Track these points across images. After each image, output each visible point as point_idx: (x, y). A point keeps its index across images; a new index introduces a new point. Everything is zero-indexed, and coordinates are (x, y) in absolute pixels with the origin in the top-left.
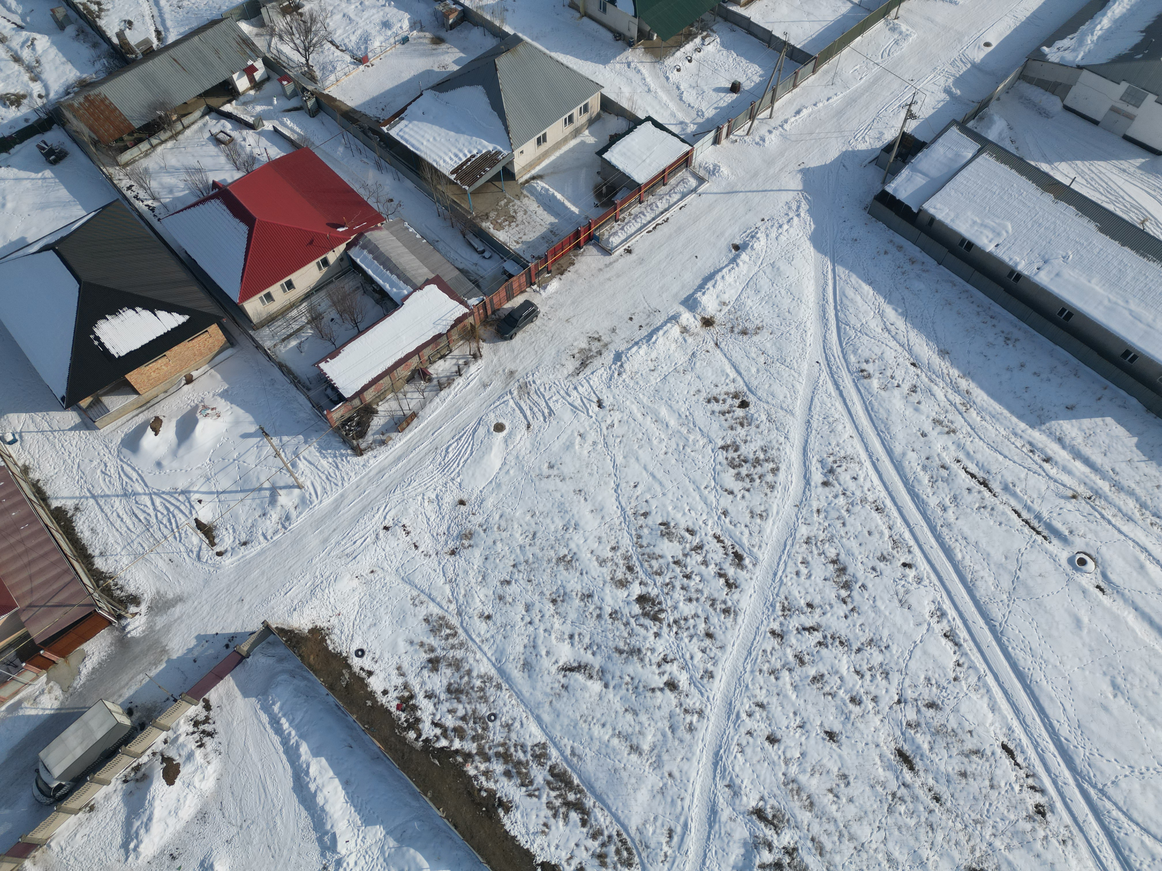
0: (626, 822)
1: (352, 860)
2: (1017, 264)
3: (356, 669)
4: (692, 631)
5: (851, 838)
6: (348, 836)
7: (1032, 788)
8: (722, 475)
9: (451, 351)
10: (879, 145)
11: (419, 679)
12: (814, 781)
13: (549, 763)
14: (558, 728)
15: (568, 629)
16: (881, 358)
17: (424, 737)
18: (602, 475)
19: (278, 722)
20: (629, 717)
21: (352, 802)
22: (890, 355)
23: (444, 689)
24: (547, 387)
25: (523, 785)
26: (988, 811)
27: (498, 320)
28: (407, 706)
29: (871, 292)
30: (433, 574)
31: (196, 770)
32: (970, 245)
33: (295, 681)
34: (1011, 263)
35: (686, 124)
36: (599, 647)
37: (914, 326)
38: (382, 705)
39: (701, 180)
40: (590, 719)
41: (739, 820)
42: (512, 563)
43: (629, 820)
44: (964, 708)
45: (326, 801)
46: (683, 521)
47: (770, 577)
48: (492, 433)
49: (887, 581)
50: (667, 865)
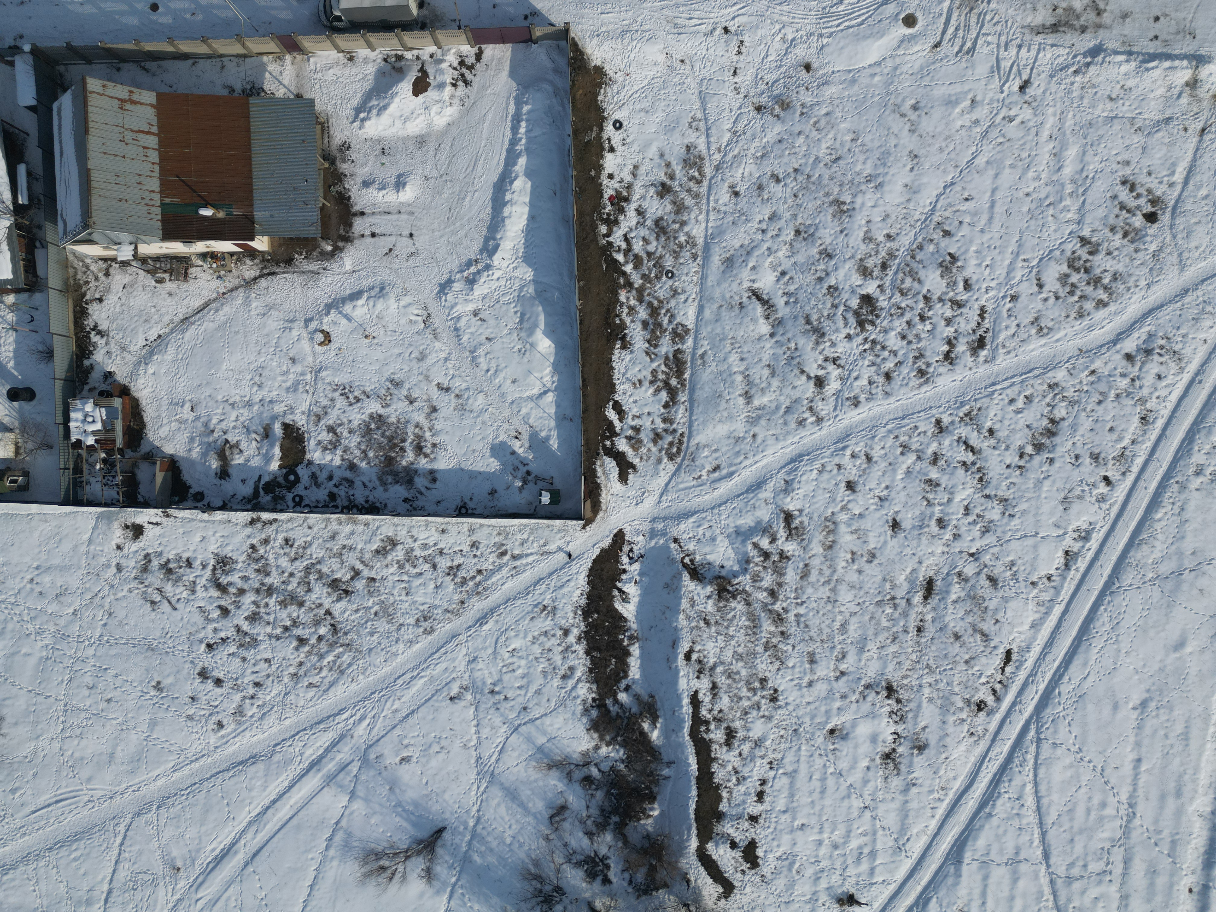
0: (695, 433)
1: (498, 274)
3: (605, 137)
4: (878, 360)
5: (833, 590)
6: (507, 256)
7: (994, 691)
8: (1053, 263)
11: (643, 191)
12: (849, 538)
13: (680, 346)
14: (709, 329)
15: (787, 264)
17: (610, 239)
18: (951, 160)
19: (519, 122)
20: (766, 372)
21: (527, 235)
23: (654, 217)
24: (996, 19)
25: (649, 341)
26: (945, 670)
28: (618, 203)
30: (727, 112)
31: (439, 101)
33: (554, 100)
36: (796, 302)
38: (601, 184)
40: (737, 345)
41: (770, 506)
42: (796, 166)
43: (698, 434)
44: (1012, 604)
45: (509, 217)
46: (971, 270)
47: (987, 382)
48: (897, 21)
49: (1076, 475)
50: (695, 482)
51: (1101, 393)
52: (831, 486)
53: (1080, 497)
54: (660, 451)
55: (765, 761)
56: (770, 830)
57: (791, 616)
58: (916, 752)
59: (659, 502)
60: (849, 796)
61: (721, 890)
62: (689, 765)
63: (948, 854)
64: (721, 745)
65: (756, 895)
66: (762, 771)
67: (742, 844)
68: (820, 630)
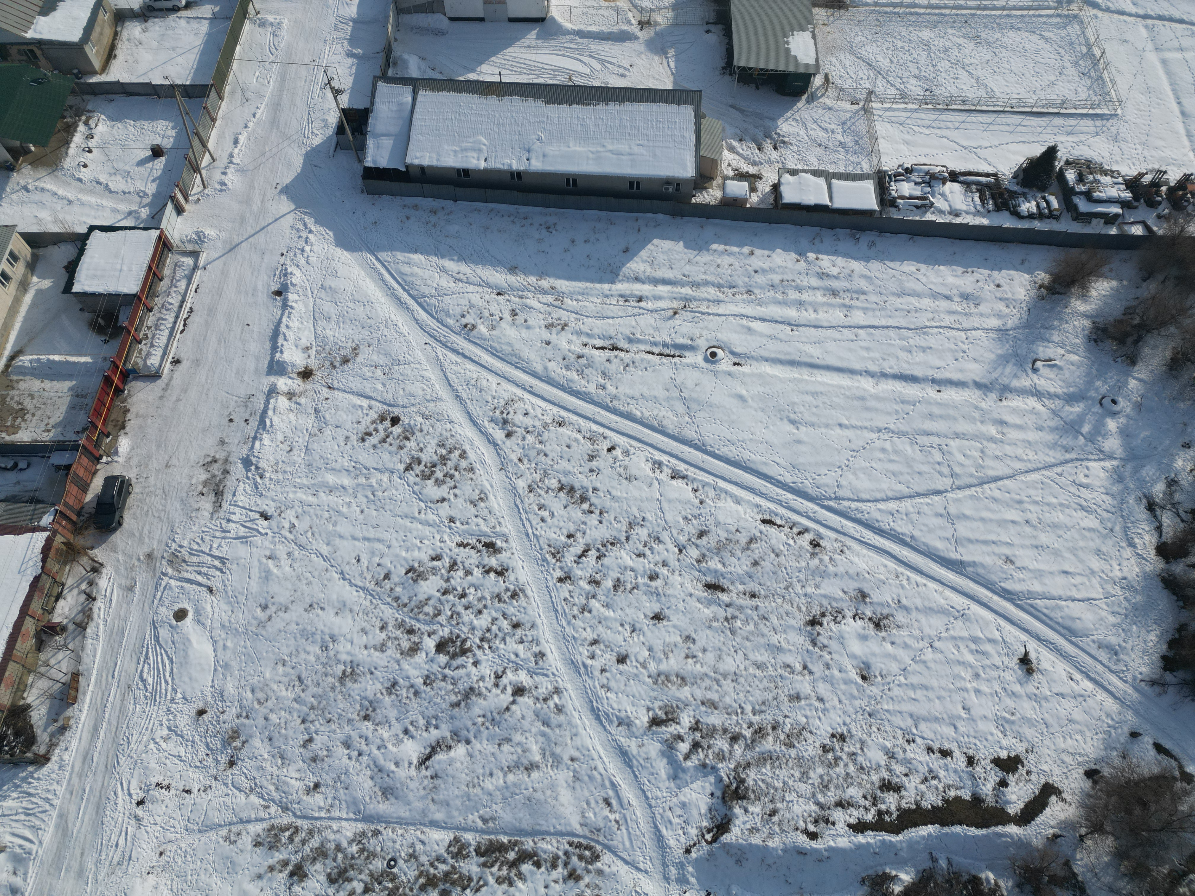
0: (569, 829)
2: (510, 165)
4: (500, 635)
5: (725, 676)
7: (800, 533)
8: (425, 491)
9: (63, 585)
10: (330, 131)
12: (672, 661)
13: (472, 849)
14: (456, 813)
15: (397, 728)
16: (472, 306)
18: (320, 575)
20: (506, 748)
22: (476, 299)
23: (326, 884)
24: (198, 540)
25: (464, 889)
26: (787, 574)
27: (89, 518)
29: (422, 258)
30: (228, 800)
32: (466, 172)
34: (506, 168)
35: (136, 212)
36: (436, 717)
37: (476, 263)
39: (195, 255)
40: (476, 781)
41: (645, 741)
42: (299, 721)
43: (570, 825)
44: (721, 518)
46: (424, 557)
47: (525, 539)
48: (177, 626)
49: (607, 471)
50: (623, 828)
51: (538, 454)
52: (623, 679)
53: (626, 468)
54: (588, 871)
55: (908, 748)
56: (978, 743)
57: (756, 719)
58: (868, 600)
59: (646, 872)
60: (924, 662)
61: (1053, 799)
62: (930, 835)
63: (957, 573)
64: (901, 798)
65: (1048, 758)
66: (919, 751)
67: (1000, 774)
68: (766, 689)
